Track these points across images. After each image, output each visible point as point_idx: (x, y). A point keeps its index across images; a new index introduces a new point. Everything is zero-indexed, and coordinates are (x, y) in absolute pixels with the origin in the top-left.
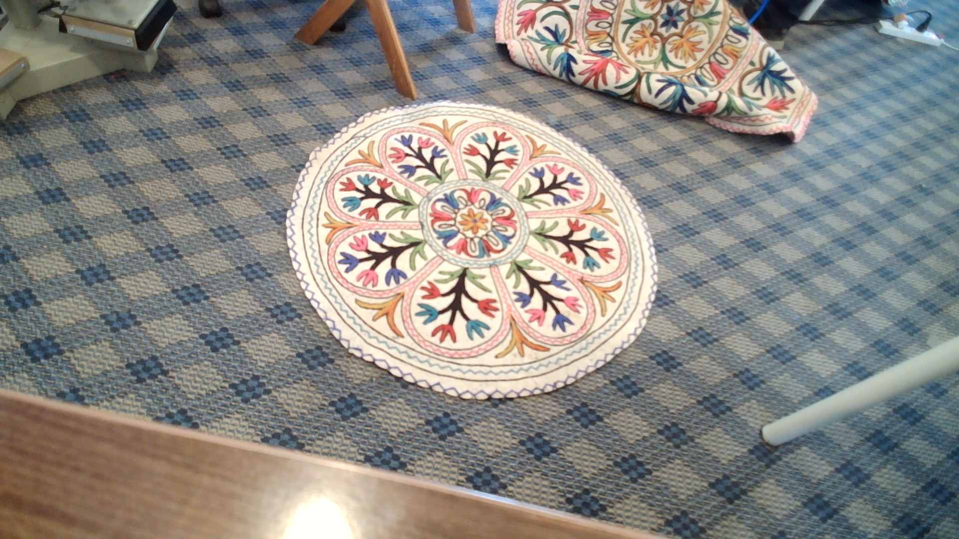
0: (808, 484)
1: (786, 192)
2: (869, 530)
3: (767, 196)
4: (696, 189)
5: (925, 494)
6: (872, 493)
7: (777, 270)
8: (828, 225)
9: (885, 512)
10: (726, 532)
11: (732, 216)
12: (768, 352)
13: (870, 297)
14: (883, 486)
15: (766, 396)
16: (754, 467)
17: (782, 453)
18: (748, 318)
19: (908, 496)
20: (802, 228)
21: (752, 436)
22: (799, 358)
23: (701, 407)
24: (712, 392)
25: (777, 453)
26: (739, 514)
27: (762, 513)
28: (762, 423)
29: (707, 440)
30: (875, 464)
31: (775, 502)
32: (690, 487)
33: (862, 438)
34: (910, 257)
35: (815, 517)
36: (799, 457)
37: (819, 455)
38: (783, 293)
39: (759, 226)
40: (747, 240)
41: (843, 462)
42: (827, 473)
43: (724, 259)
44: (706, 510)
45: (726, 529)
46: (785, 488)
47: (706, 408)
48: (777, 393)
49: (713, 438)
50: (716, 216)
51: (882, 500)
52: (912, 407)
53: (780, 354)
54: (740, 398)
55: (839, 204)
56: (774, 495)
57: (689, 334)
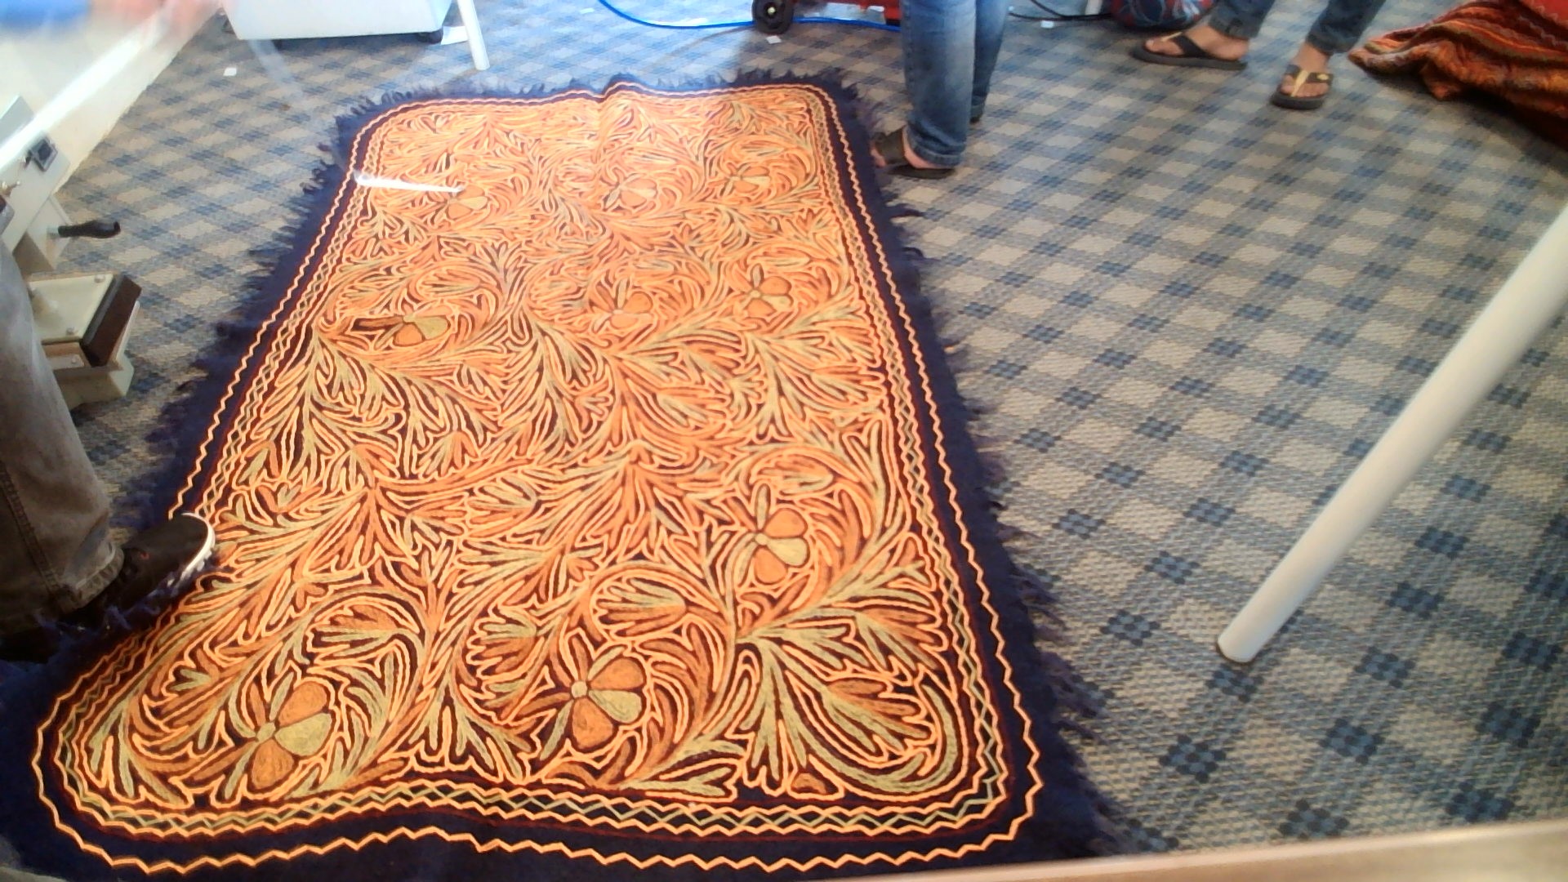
0: (1320, 708)
1: (1141, 265)
2: (1441, 752)
3: (1113, 280)
4: (1002, 305)
5: (1512, 662)
6: (1427, 688)
7: (1164, 385)
8: (1220, 293)
9: (1458, 713)
10: (1212, 833)
11: (1069, 327)
12: (1187, 515)
13: (1320, 380)
14: (1439, 671)
15: (1206, 585)
16: (1224, 708)
17: (1262, 669)
18: (1140, 473)
19: (1485, 675)
20: (1180, 312)
21: (1206, 658)
22: (1239, 510)
23: (1110, 637)
24: (1121, 607)
25: (1254, 674)
26: (1223, 795)
27: (1260, 781)
28: (1215, 632)
29: (1134, 687)
30: (1415, 640)
31: (1275, 754)
32: (1130, 775)
33: (1381, 605)
34: (1362, 299)
35: (1349, 760)
36: (1291, 668)
37: (1320, 654)
38: (1183, 417)
39: (1115, 327)
40: (1102, 356)
41: (1363, 653)
42: (1343, 680)
43: (1074, 394)
44: (1170, 807)
45: (1209, 828)
46: (1286, 726)
47: (1117, 635)
48: (1223, 576)
49: (1142, 682)
50: (1044, 335)
51: (1446, 696)
52: (1443, 529)
53: (1208, 512)
54: (1166, 603)
55: (1226, 258)
56: (1270, 745)
57: (1056, 526)
